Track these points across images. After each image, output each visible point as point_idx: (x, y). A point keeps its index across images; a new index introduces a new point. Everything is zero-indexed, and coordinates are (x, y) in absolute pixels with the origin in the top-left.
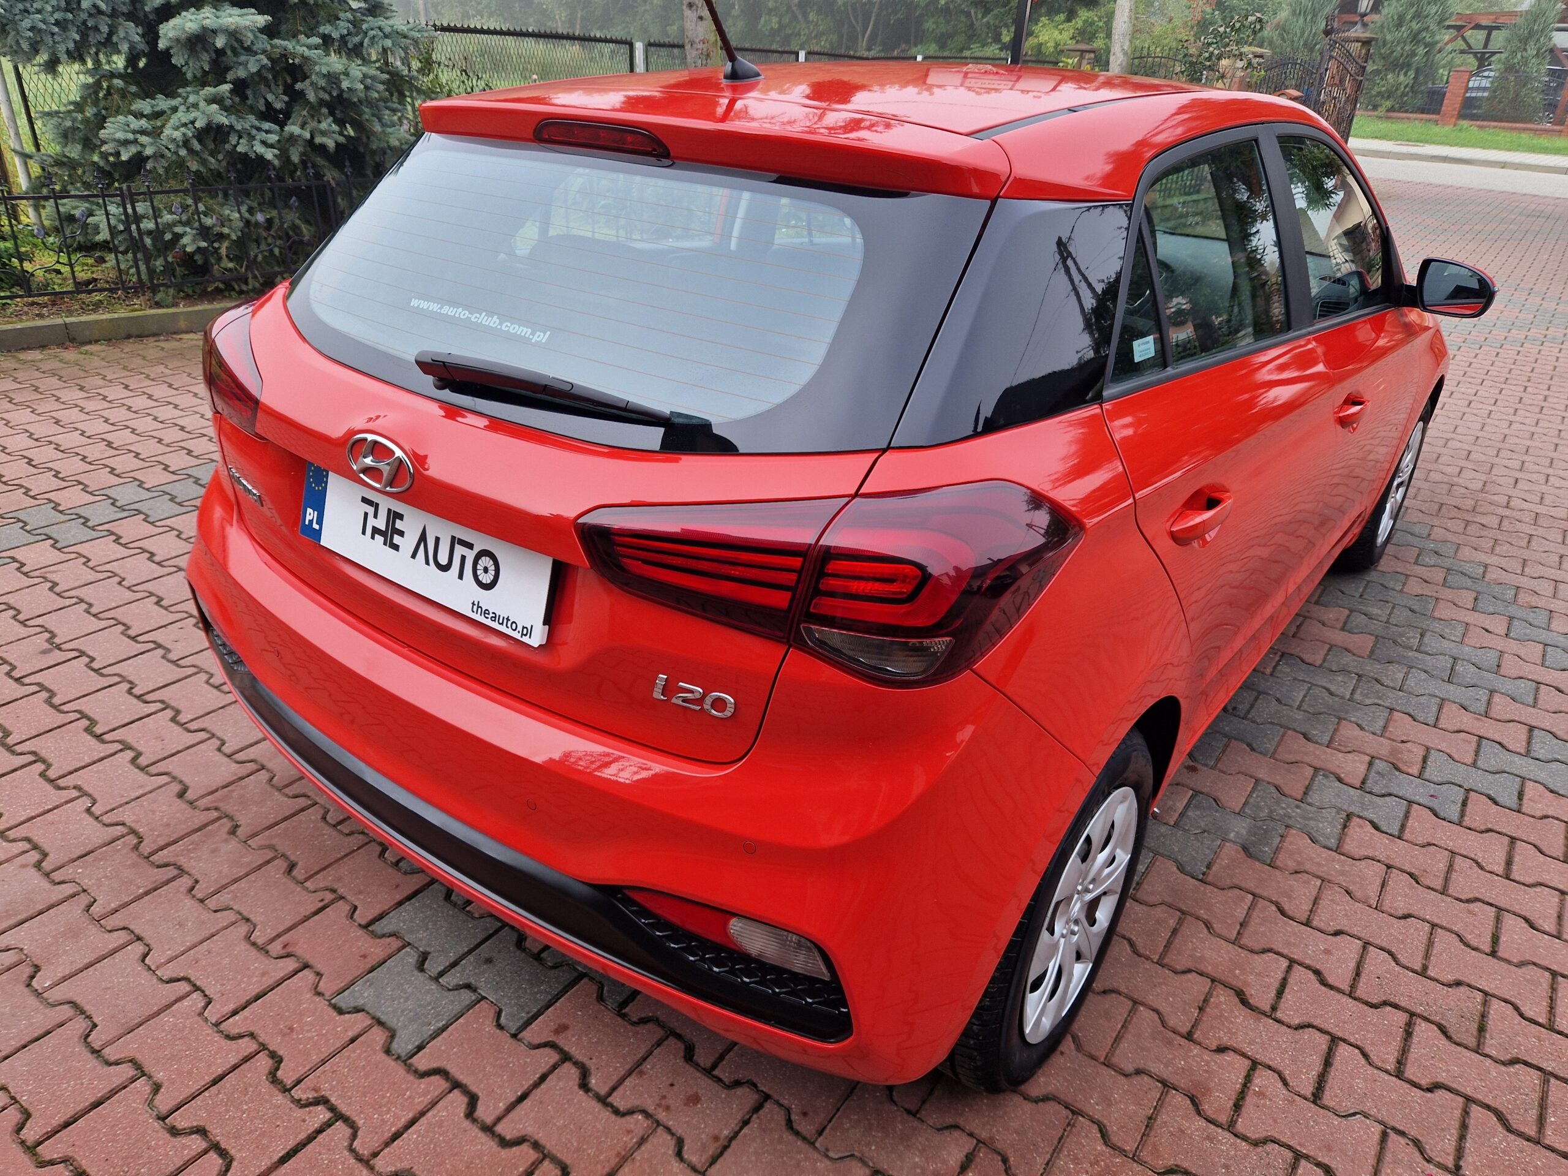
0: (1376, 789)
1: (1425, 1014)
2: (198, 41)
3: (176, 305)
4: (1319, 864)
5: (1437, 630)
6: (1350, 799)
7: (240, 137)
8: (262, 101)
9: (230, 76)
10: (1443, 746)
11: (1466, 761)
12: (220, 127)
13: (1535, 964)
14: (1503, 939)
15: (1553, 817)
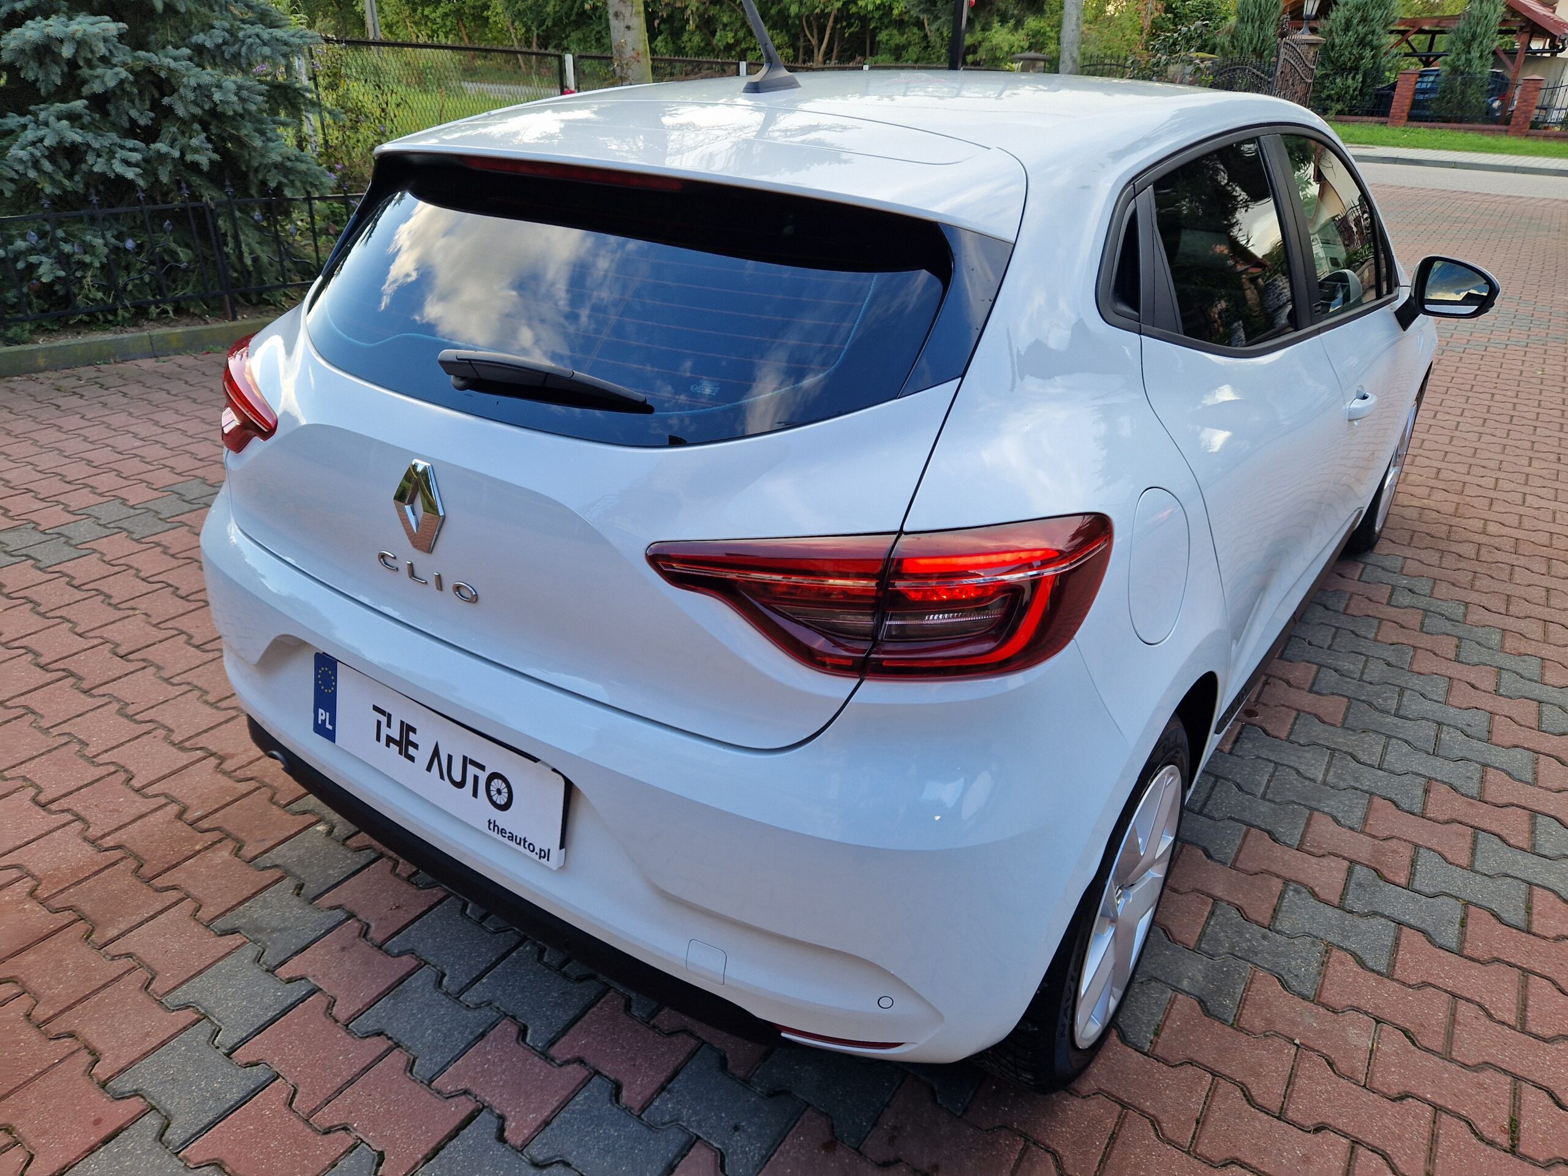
0: (1358, 907)
2: (45, 51)
3: (33, 341)
4: (1294, 1023)
5: (1418, 688)
6: (1327, 922)
7: (98, 156)
8: (125, 118)
9: (86, 91)
10: (1433, 843)
11: (1461, 862)
12: (74, 145)
14: (1524, 1125)
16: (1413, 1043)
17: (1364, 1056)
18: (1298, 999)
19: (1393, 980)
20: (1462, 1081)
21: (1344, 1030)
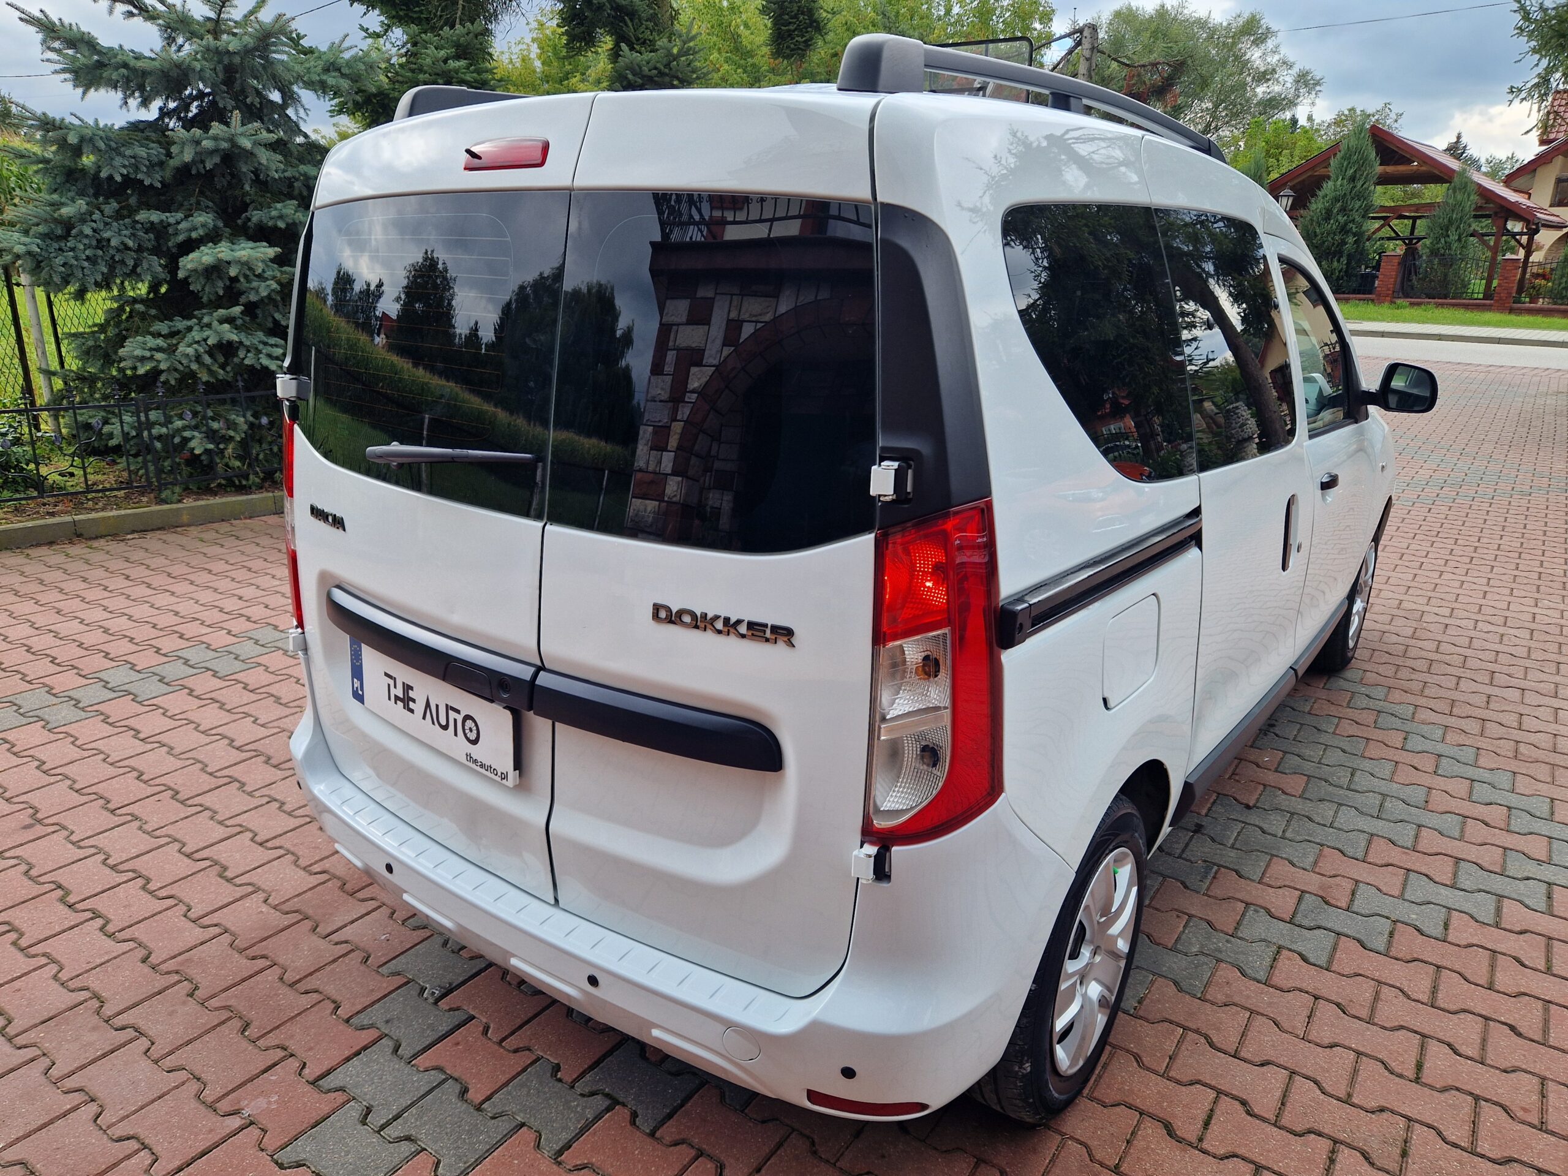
0: (1306, 923)
1: (1348, 1141)
2: (215, 270)
3: (180, 501)
4: (1248, 997)
6: (1279, 932)
7: (248, 351)
8: (270, 319)
9: (243, 299)
10: (1371, 880)
11: (1393, 893)
12: (230, 343)
13: (1457, 1089)
14: (1427, 1065)
15: (1477, 946)
16: (1345, 1013)
17: (1303, 1019)
18: (1252, 982)
19: (1330, 971)
20: (1380, 1037)
21: (1288, 1003)
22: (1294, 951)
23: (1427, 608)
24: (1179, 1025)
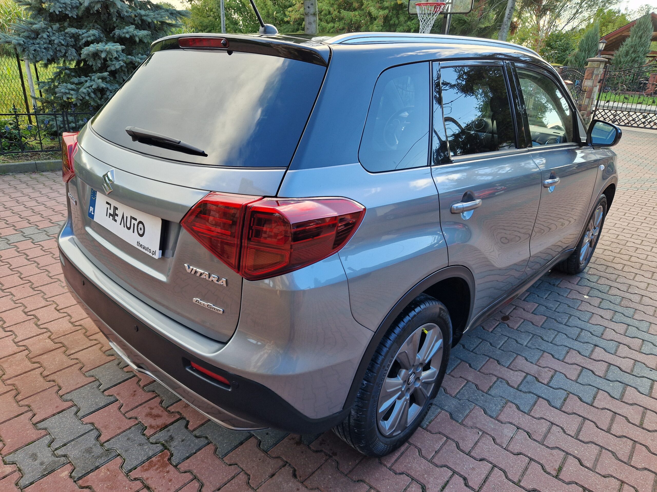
0: (524, 389)
2: (95, 55)
4: (484, 424)
5: (578, 316)
6: (510, 393)
9: (109, 69)
10: (563, 371)
11: (572, 378)
12: (103, 89)
13: (576, 483)
14: (564, 469)
15: (608, 409)
16: (530, 437)
17: (508, 439)
18: (488, 417)
19: (529, 415)
20: (544, 452)
21: (503, 429)
22: (514, 403)
23: (630, 240)
24: (445, 435)
